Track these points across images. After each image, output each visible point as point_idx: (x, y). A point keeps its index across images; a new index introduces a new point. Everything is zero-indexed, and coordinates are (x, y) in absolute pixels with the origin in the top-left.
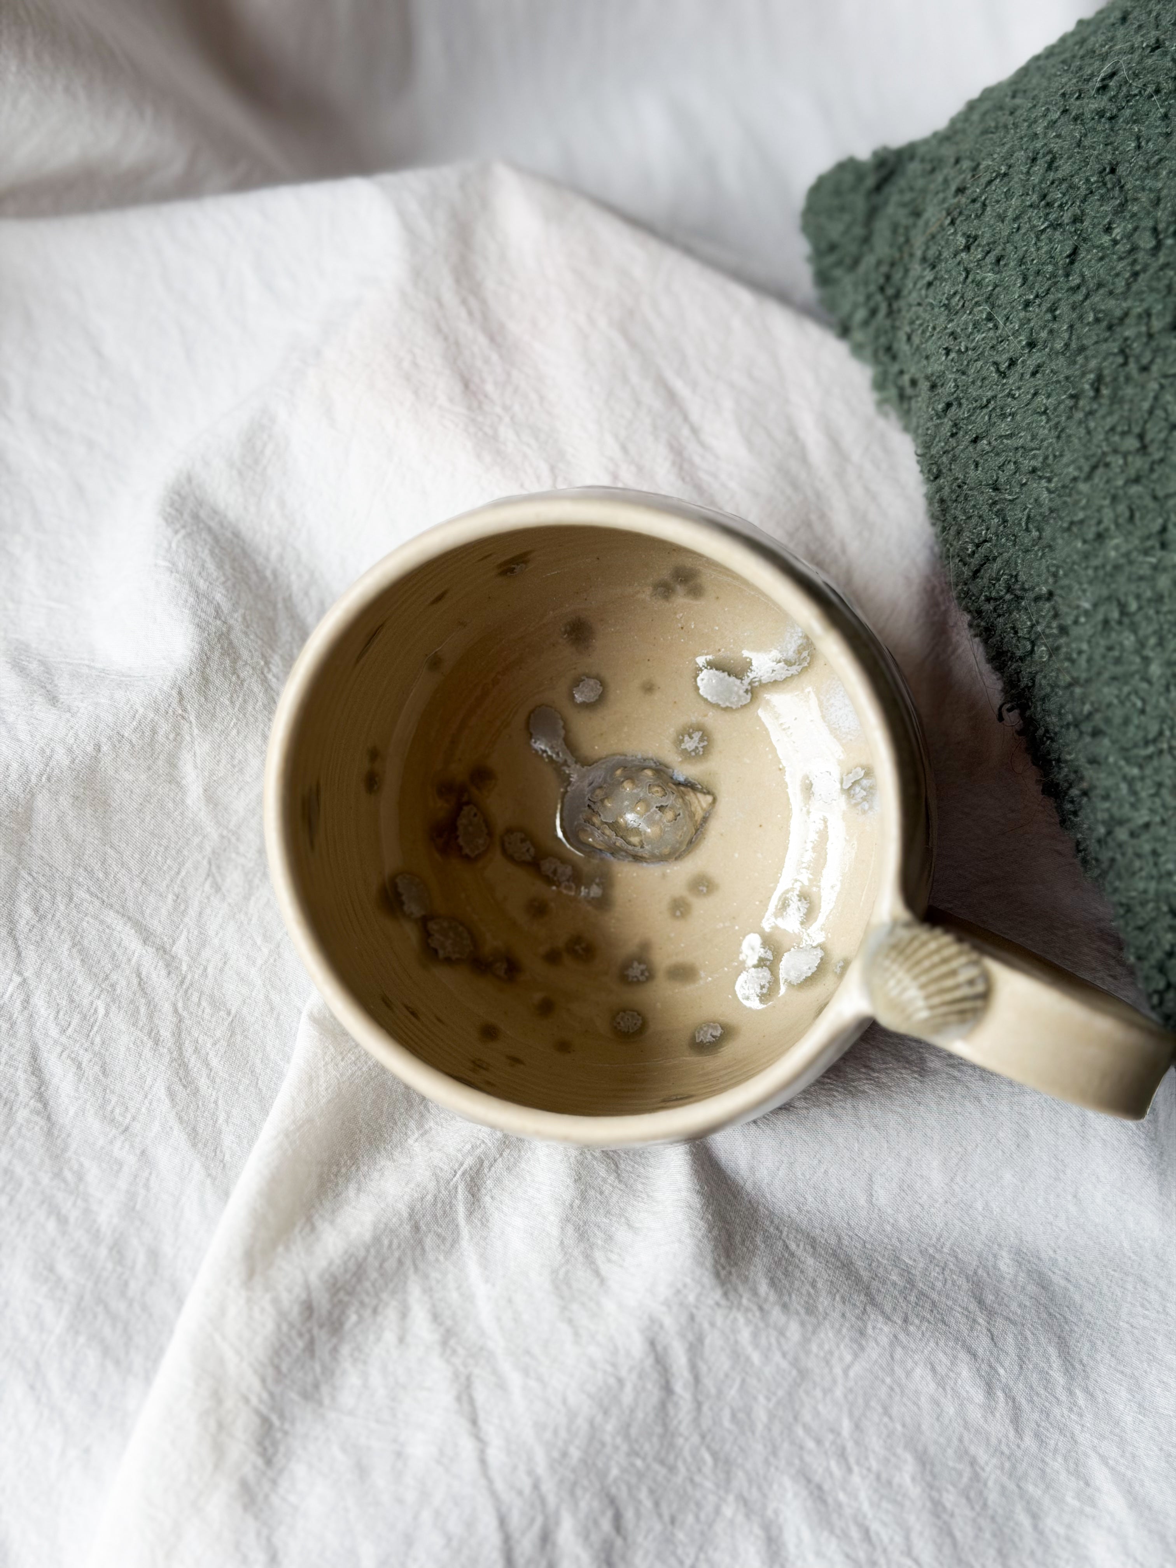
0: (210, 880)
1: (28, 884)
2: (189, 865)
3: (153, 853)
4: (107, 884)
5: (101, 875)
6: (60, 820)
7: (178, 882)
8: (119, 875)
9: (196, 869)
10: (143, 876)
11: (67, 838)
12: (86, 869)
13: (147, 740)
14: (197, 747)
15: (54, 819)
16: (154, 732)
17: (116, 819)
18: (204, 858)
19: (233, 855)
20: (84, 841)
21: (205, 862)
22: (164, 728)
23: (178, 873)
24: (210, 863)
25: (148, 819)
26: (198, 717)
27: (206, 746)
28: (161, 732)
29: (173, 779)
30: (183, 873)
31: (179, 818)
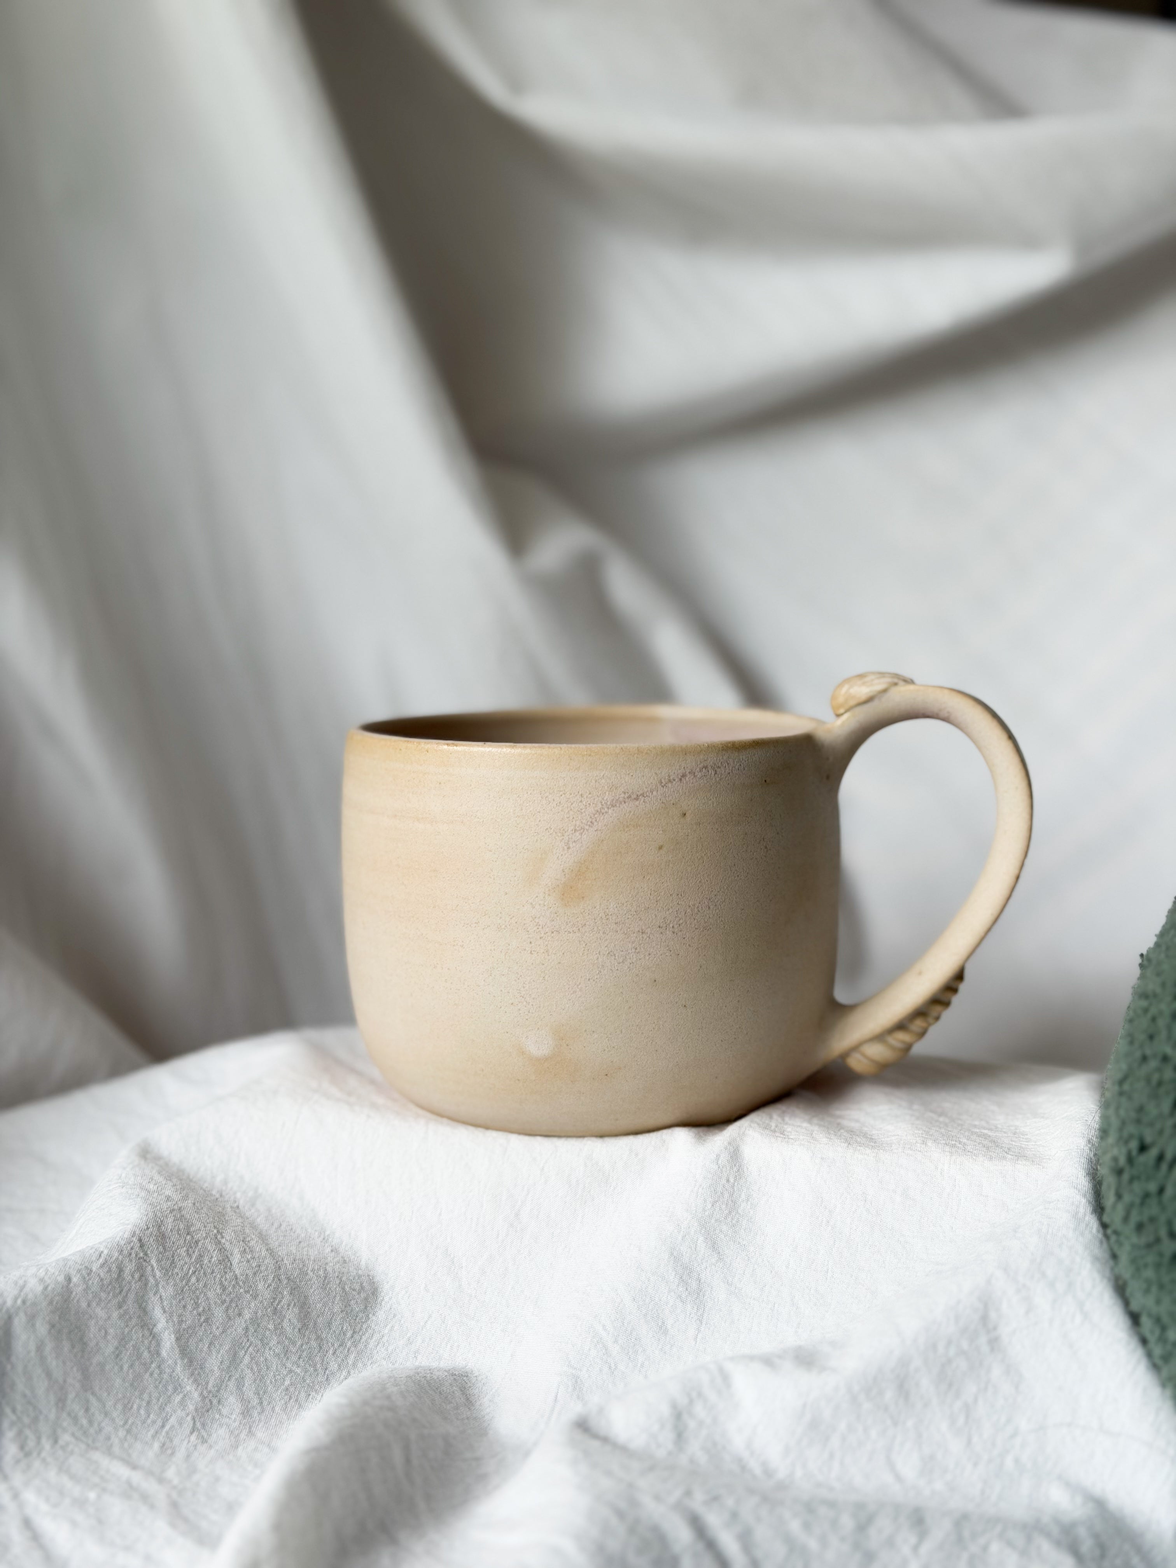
0: (195, 1434)
1: (13, 1424)
2: (173, 1421)
3: (135, 1407)
4: (92, 1431)
5: (84, 1422)
6: (40, 1348)
7: (164, 1433)
8: (103, 1424)
9: (181, 1424)
10: (127, 1427)
11: (49, 1374)
12: (69, 1414)
13: (115, 1276)
14: (161, 1290)
15: (32, 1347)
16: (121, 1270)
17: (95, 1361)
18: (188, 1415)
19: (217, 1416)
20: (65, 1381)
21: (189, 1418)
22: (129, 1268)
23: (163, 1426)
24: (194, 1419)
25: (126, 1367)
26: (159, 1261)
27: (170, 1290)
28: (127, 1271)
29: (145, 1323)
30: (167, 1427)
31: (157, 1371)
